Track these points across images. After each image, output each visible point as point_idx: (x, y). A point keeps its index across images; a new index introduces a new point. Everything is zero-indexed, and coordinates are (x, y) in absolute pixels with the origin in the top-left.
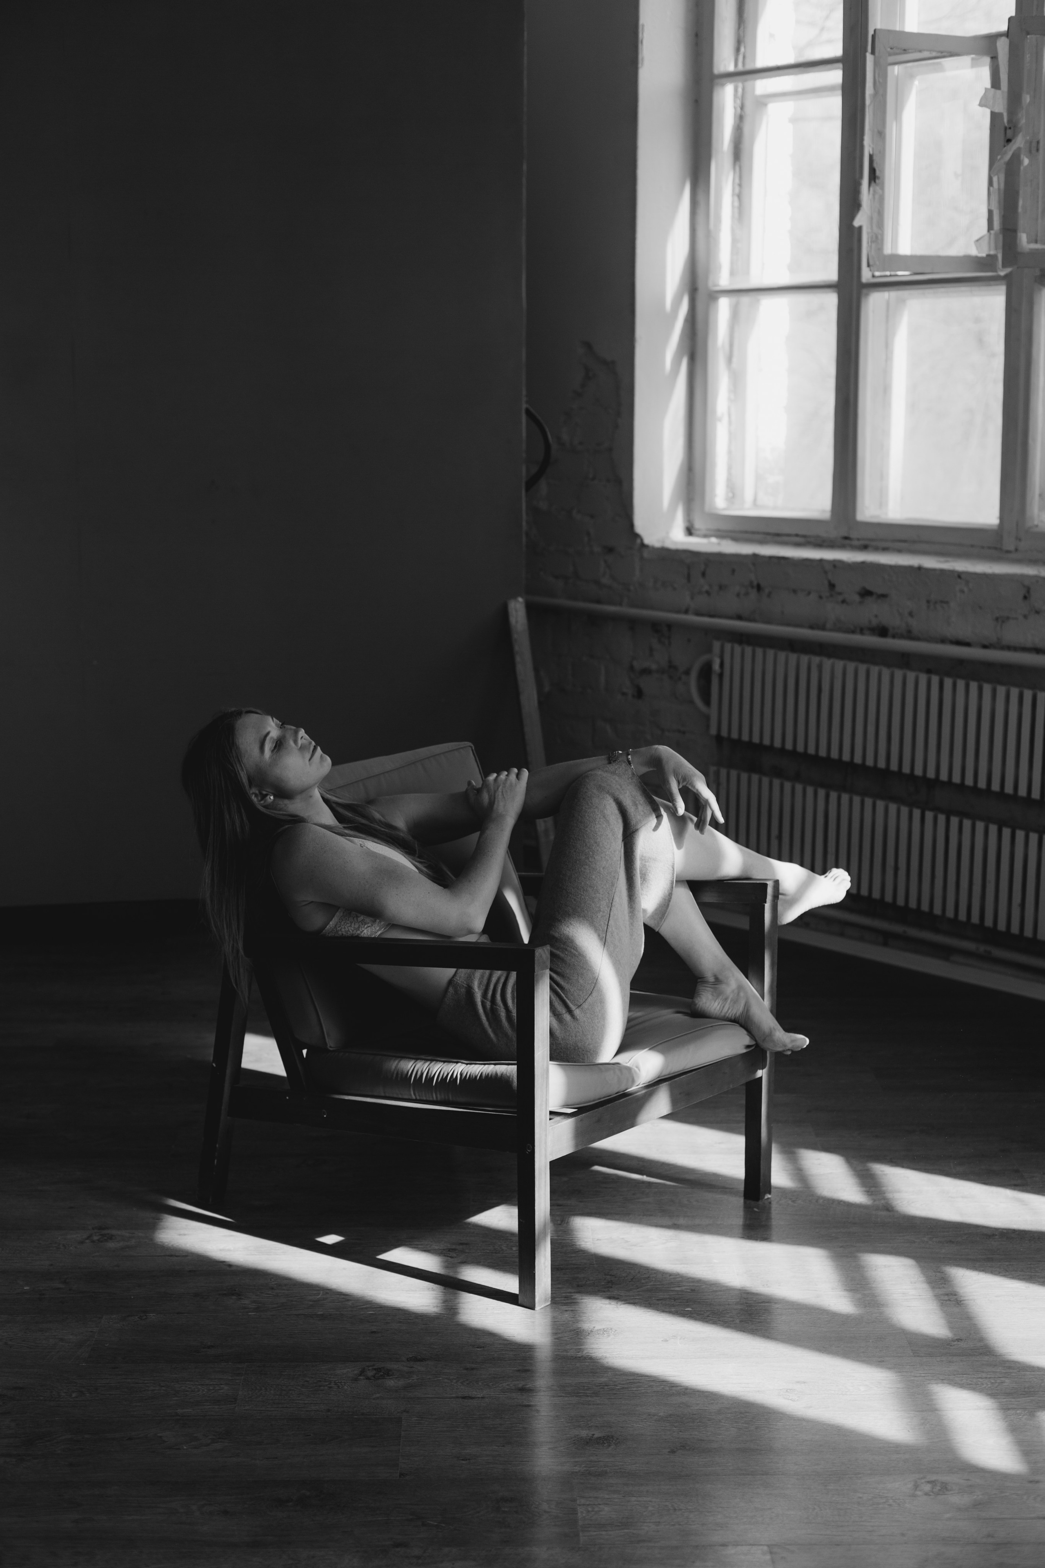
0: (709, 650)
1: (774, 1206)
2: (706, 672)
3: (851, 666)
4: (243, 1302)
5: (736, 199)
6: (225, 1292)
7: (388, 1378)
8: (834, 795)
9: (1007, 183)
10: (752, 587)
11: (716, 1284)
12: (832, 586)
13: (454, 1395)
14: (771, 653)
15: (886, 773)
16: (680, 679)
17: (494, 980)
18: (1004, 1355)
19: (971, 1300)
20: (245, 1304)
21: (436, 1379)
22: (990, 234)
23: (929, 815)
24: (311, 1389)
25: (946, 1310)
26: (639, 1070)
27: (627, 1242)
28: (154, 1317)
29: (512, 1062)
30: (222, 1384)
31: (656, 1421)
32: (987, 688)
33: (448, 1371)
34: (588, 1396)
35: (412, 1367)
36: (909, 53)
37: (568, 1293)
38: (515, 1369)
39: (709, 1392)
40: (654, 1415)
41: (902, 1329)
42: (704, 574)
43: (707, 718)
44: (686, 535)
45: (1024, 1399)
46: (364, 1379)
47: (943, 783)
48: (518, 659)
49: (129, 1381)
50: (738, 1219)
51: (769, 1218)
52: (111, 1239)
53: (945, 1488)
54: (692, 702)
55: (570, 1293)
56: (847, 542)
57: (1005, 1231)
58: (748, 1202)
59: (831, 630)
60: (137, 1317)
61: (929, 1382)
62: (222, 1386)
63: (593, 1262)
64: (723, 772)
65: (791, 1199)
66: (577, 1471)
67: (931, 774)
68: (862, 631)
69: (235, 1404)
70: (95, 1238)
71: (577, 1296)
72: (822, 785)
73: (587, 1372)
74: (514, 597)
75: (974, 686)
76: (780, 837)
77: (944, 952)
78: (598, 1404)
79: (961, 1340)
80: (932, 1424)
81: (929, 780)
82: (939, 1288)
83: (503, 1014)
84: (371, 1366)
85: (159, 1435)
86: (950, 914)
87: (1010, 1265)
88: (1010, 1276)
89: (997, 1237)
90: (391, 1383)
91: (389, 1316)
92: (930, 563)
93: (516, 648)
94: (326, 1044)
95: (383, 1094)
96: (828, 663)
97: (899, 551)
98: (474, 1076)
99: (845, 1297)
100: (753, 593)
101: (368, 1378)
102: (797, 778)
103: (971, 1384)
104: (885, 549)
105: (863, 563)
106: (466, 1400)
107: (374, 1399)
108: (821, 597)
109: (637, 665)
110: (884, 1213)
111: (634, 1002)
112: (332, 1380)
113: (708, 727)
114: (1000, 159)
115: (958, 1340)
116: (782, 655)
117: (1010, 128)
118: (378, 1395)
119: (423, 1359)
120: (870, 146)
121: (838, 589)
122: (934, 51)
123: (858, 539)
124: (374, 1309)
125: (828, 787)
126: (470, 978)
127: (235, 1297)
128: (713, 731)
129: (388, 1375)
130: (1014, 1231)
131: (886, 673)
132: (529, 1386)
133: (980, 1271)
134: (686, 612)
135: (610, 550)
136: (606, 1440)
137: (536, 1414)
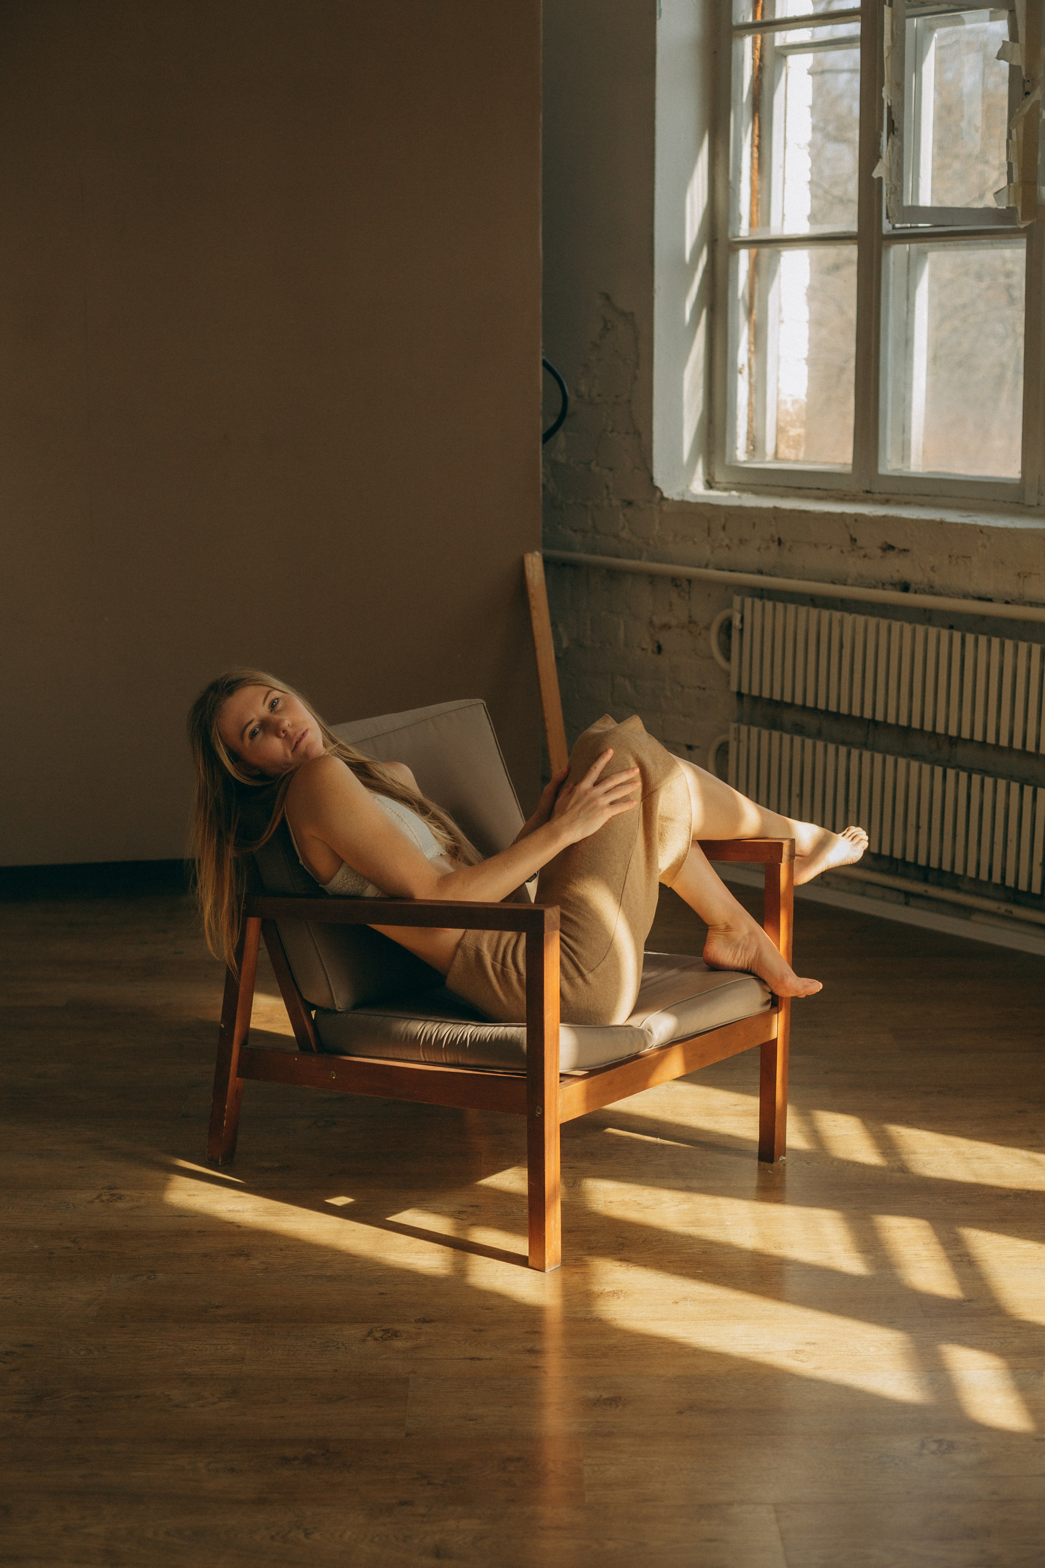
0: (730, 605)
1: (788, 1167)
2: (727, 627)
3: (872, 621)
4: (251, 1263)
5: (755, 150)
6: (233, 1253)
7: (396, 1338)
8: (855, 753)
9: (1025, 134)
10: (773, 541)
11: (728, 1246)
12: (854, 540)
13: (461, 1357)
14: (791, 607)
15: (908, 730)
16: (700, 634)
17: (504, 942)
18: (1015, 1315)
19: (984, 1261)
20: (253, 1265)
21: (444, 1341)
22: (1010, 186)
23: (951, 773)
24: (319, 1350)
25: (958, 1271)
26: (652, 1033)
27: (639, 1204)
28: (162, 1277)
29: (523, 1024)
30: (229, 1344)
31: (664, 1382)
32: (1009, 644)
33: (457, 1333)
34: (596, 1357)
35: (420, 1328)
36: (927, 6)
37: (578, 1255)
38: (524, 1330)
39: (718, 1353)
40: (662, 1376)
41: (913, 1290)
42: (724, 528)
43: (728, 674)
44: (706, 489)
45: (1033, 1358)
46: (371, 1340)
47: (965, 740)
48: (535, 614)
49: (138, 1339)
50: (752, 1181)
51: (783, 1181)
52: (120, 1199)
53: (952, 1446)
54: (712, 658)
55: (581, 1255)
56: (870, 495)
57: (1020, 1192)
58: (763, 1164)
59: (852, 585)
60: (145, 1277)
61: (938, 1342)
62: (230, 1346)
63: (604, 1224)
64: (744, 729)
65: (805, 1161)
66: (583, 1431)
67: (953, 732)
68: (883, 586)
69: (242, 1363)
70: (105, 1198)
71: (588, 1258)
72: (843, 743)
73: (596, 1334)
74: (532, 551)
75: (996, 642)
76: (801, 796)
77: (965, 911)
78: (606, 1366)
79: (972, 1300)
80: (941, 1384)
81: (951, 738)
82: (952, 1249)
83: (514, 976)
84: (379, 1327)
85: (167, 1393)
86: (971, 873)
87: (1023, 1225)
88: (1024, 1237)
89: (1011, 1197)
90: (398, 1344)
91: (399, 1277)
92: (952, 517)
93: (533, 603)
94: (335, 1006)
95: (392, 1056)
96: (849, 618)
97: (922, 505)
98: (484, 1038)
99: (857, 1258)
100: (774, 546)
101: (376, 1339)
102: (818, 735)
103: (982, 1344)
104: (907, 504)
105: (884, 517)
106: (474, 1362)
107: (382, 1360)
108: (842, 552)
109: (657, 620)
110: (898, 1175)
111: (648, 963)
112: (340, 1341)
113: (728, 683)
114: (1019, 111)
115: (970, 1301)
116: (803, 610)
117: (1028, 81)
118: (385, 1356)
119: (431, 1320)
120: (888, 98)
121: (859, 543)
122: (952, 4)
123: (880, 493)
124: (383, 1271)
125: (849, 744)
126: (478, 939)
127: (243, 1258)
128: (734, 688)
129: (396, 1336)
130: (1028, 1192)
131: (908, 627)
132: (538, 1347)
133: (994, 1232)
134: (706, 566)
135: (630, 503)
136: (614, 1401)
137: (544, 1376)
